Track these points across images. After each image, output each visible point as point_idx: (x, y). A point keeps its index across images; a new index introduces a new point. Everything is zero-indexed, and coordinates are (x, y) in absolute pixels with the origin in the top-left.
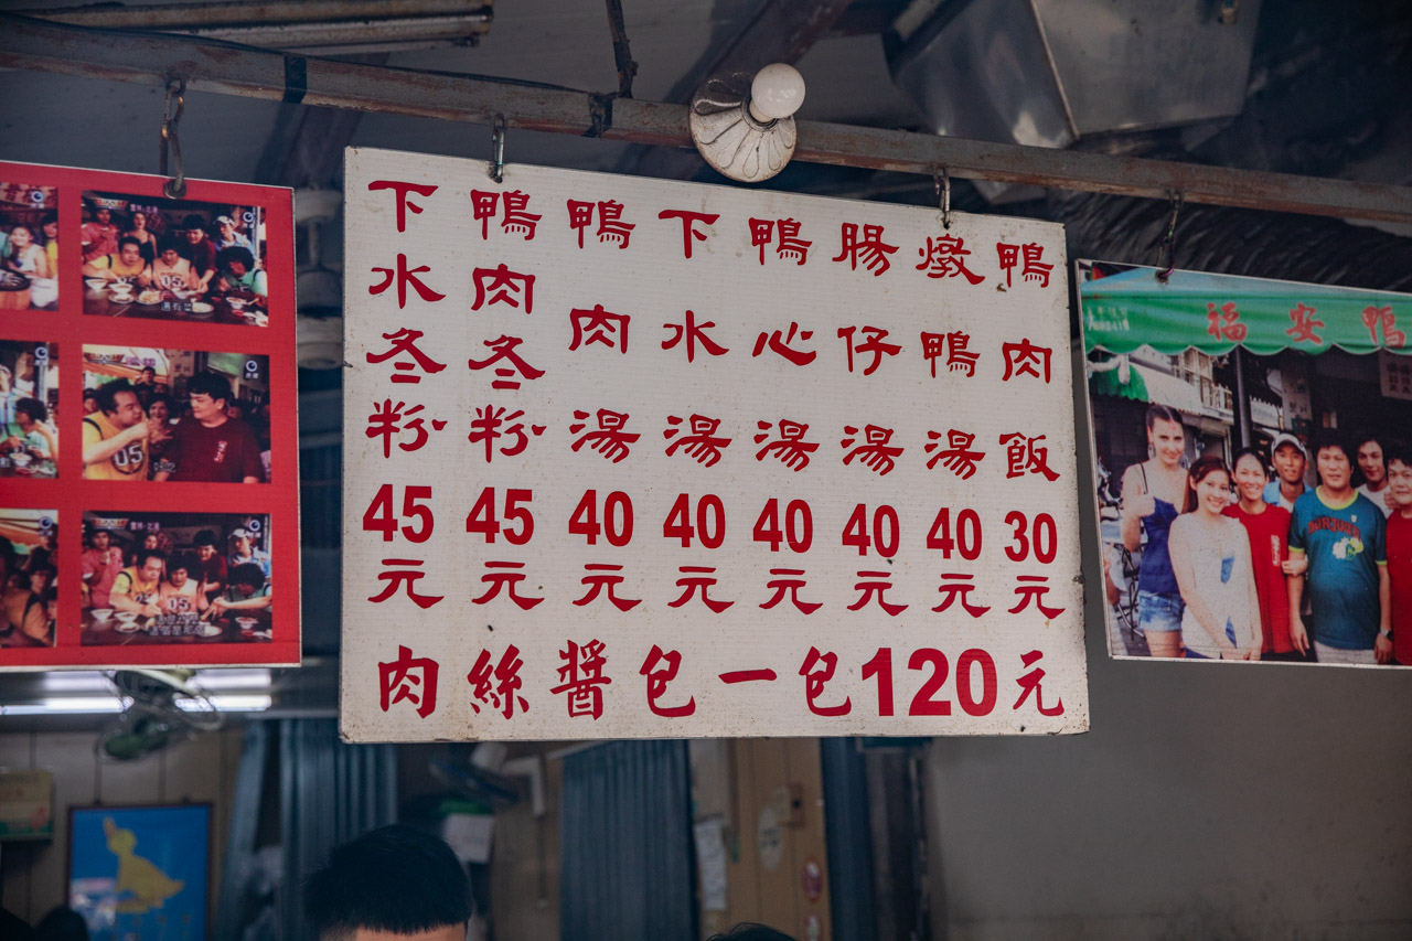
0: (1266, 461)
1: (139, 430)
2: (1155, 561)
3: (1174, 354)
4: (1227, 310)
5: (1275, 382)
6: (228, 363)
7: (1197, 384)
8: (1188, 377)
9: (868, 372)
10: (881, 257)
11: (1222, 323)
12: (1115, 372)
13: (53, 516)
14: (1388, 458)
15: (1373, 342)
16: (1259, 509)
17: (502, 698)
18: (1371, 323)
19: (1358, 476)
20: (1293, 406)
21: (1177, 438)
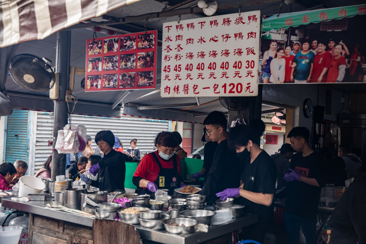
0: (292, 47)
1: (142, 62)
2: (267, 67)
3: (277, 30)
4: (290, 20)
5: (297, 32)
6: (150, 53)
7: (281, 35)
8: (280, 34)
9: (226, 41)
10: (229, 23)
11: (288, 22)
12: (266, 35)
13: (135, 73)
14: (318, 43)
15: (320, 20)
16: (288, 56)
17: (177, 92)
18: (321, 16)
19: (311, 47)
20: (299, 36)
21: (275, 45)
